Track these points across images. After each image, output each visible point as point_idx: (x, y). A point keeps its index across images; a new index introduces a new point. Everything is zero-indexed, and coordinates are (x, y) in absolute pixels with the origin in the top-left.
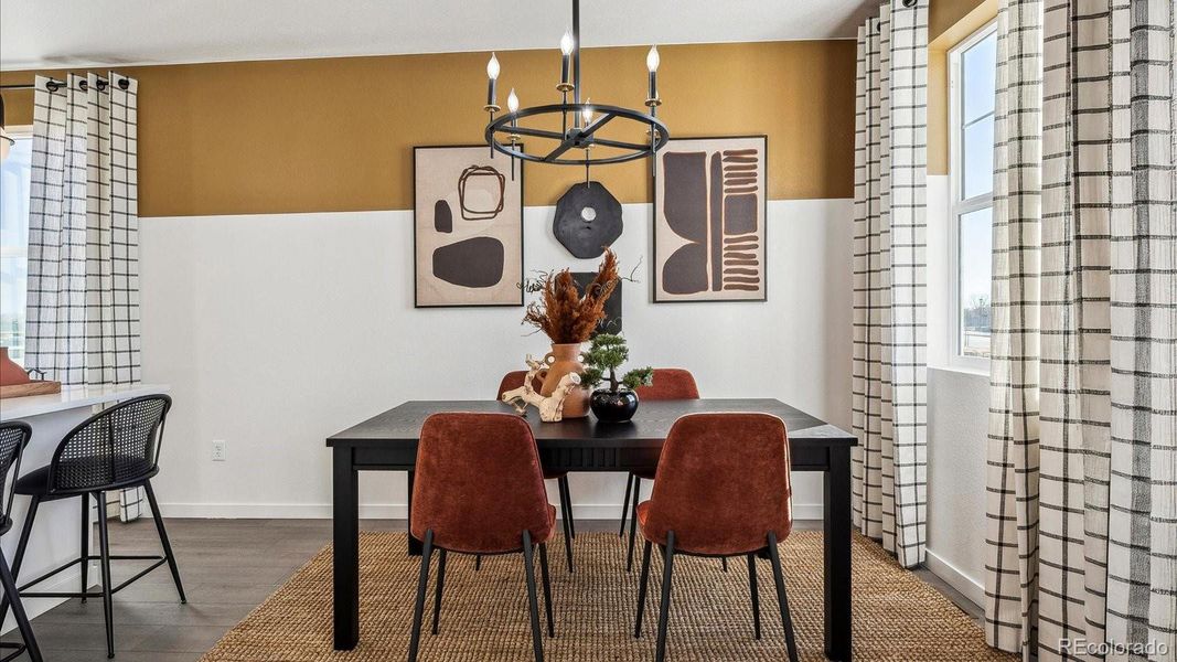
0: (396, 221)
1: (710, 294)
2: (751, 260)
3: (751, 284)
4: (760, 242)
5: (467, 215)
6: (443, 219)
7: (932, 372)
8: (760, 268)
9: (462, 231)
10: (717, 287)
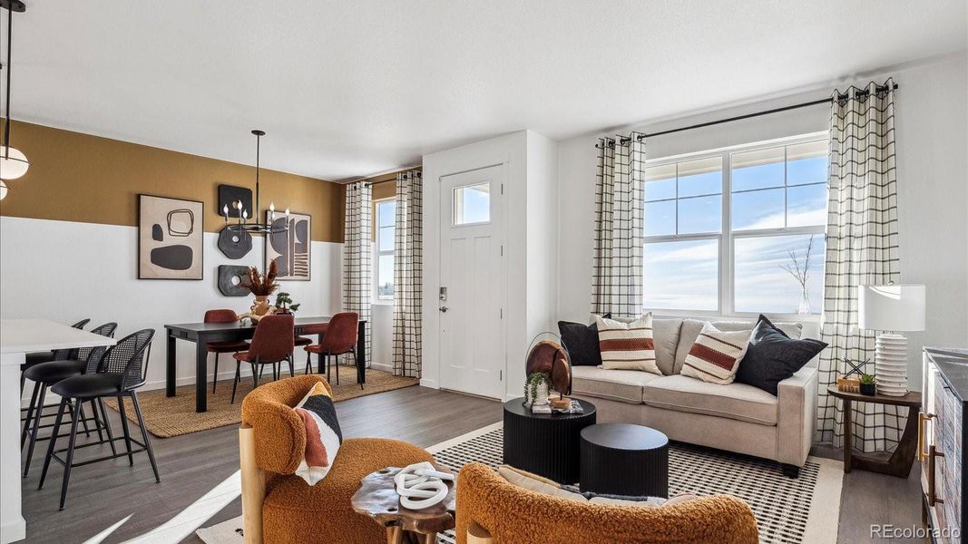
0: (126, 233)
1: (289, 277)
2: (305, 264)
3: (305, 274)
4: (308, 257)
5: (171, 233)
6: (157, 233)
7: (372, 306)
8: (308, 268)
9: (168, 241)
10: (292, 275)
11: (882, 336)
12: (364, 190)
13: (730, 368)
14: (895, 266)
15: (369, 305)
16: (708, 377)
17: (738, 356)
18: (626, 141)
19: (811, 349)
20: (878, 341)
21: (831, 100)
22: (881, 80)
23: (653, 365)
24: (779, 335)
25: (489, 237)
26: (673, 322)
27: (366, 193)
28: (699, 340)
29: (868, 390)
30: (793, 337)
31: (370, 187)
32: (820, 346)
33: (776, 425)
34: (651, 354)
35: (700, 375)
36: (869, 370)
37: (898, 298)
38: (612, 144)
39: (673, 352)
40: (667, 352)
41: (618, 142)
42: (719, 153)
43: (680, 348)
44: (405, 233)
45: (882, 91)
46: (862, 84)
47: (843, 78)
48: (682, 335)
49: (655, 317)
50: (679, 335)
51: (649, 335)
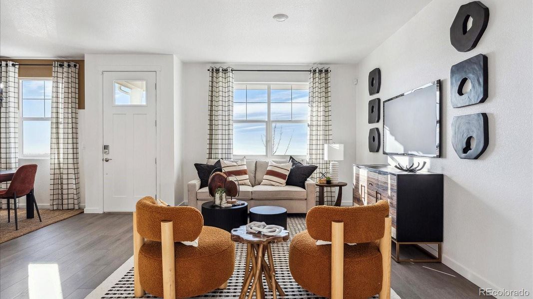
11: (332, 163)
12: (11, 69)
13: (285, 179)
14: (331, 137)
15: (17, 159)
16: (277, 184)
17: (287, 173)
18: (225, 71)
19: (313, 169)
20: (331, 164)
21: (311, 71)
22: (326, 67)
23: (248, 182)
24: (299, 164)
25: (146, 114)
26: (252, 161)
27: (13, 71)
28: (269, 168)
29: (329, 183)
30: (305, 164)
31: (17, 66)
32: (315, 168)
33: (306, 199)
34: (246, 177)
35: (273, 183)
36: (328, 175)
37: (338, 149)
38: (218, 71)
39: (254, 175)
40: (252, 175)
41: (221, 70)
42: (266, 84)
43: (257, 172)
44: (61, 106)
45: (327, 71)
46: (320, 67)
47: (314, 64)
48: (258, 167)
49: (247, 159)
50: (256, 167)
51: (245, 167)
